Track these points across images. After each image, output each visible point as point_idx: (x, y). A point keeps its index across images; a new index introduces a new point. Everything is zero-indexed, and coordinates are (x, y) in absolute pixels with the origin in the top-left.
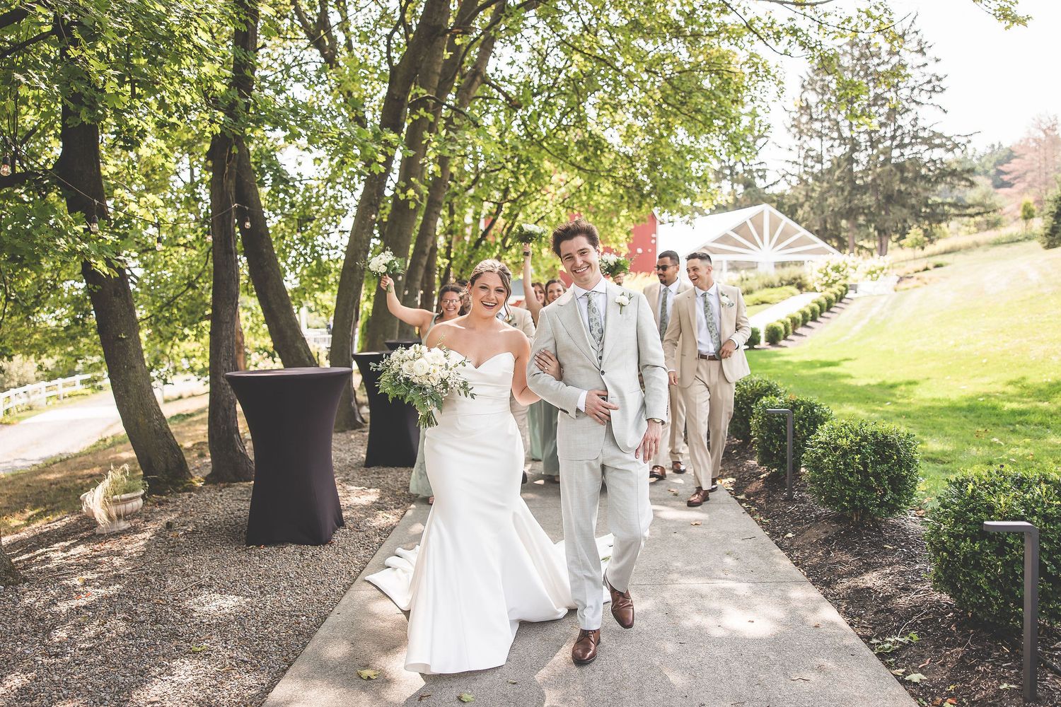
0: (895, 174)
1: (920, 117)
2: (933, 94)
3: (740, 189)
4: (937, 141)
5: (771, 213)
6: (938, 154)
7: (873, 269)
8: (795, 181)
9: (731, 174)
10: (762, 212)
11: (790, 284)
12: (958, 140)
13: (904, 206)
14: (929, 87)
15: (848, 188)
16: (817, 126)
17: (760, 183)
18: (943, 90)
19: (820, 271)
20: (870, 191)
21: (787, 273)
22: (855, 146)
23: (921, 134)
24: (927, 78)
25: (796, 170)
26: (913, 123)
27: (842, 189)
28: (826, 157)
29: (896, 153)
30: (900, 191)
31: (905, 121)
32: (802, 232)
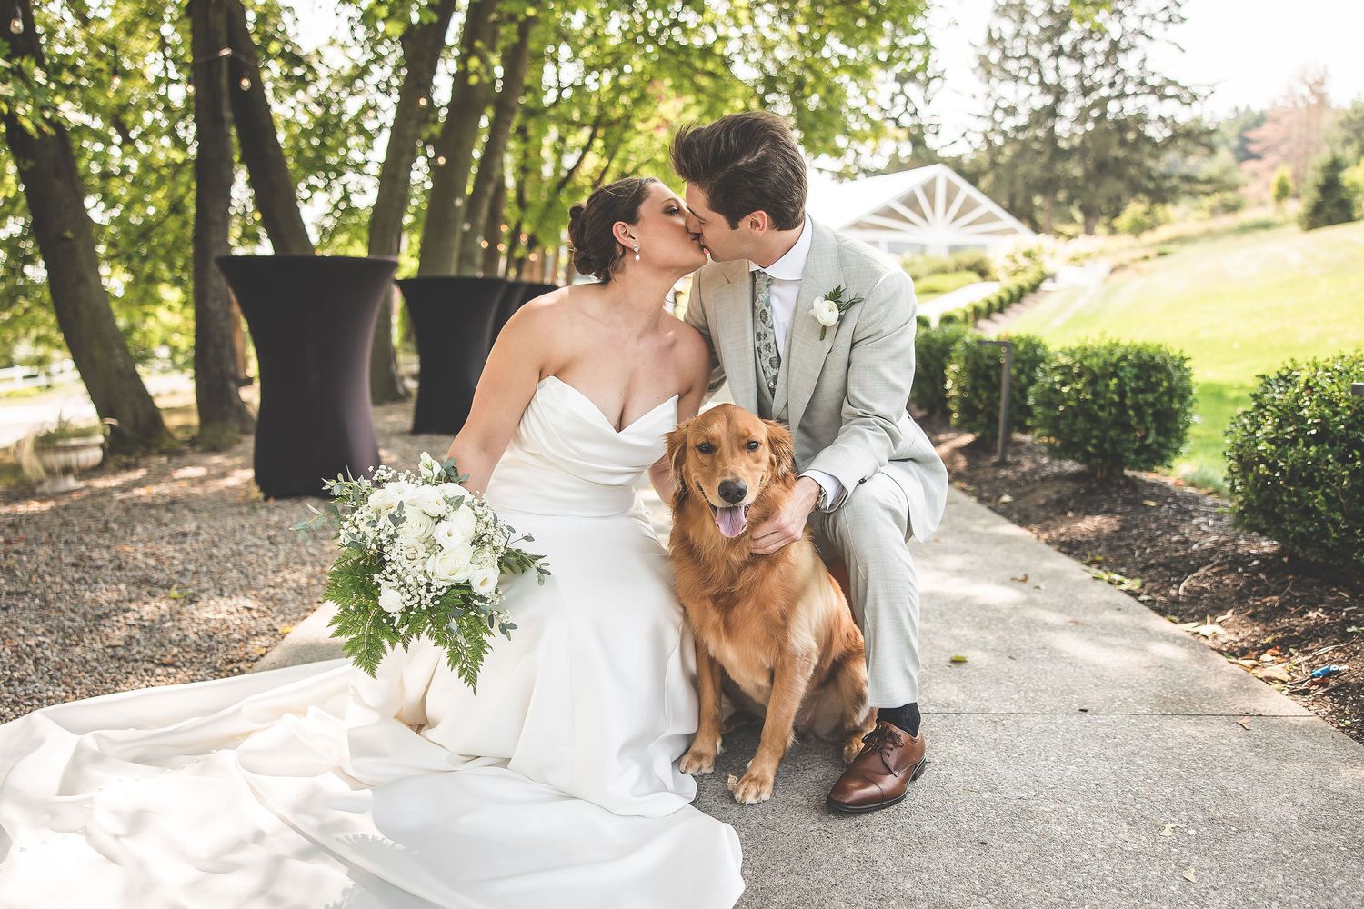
0: (1113, 135)
1: (1149, 57)
2: (1170, 26)
3: (907, 148)
4: (1170, 91)
5: (947, 177)
6: (1170, 108)
7: (1077, 255)
8: (978, 141)
10: (936, 175)
11: (969, 269)
13: (1120, 178)
14: (1164, 16)
15: (1047, 153)
16: (1011, 65)
17: (931, 142)
18: (1183, 20)
19: (1007, 257)
20: (1077, 157)
21: (967, 258)
23: (1149, 81)
24: (1163, 5)
25: (980, 126)
26: (1139, 65)
27: (1039, 153)
28: (1022, 109)
29: (1113, 107)
30: (1116, 159)
31: (1128, 62)
32: (987, 205)
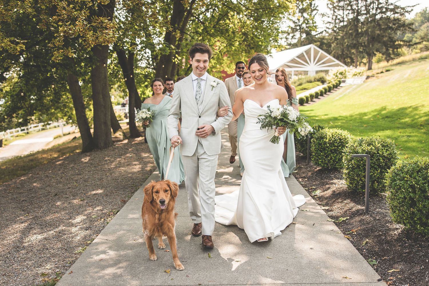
0: (376, 27)
3: (304, 36)
5: (314, 48)
6: (397, 16)
7: (356, 74)
8: (330, 31)
9: (300, 29)
10: (310, 48)
11: (318, 81)
12: (408, 9)
13: (379, 42)
15: (354, 34)
17: (313, 33)
19: (334, 75)
20: (364, 35)
22: (359, 13)
23: (390, 7)
25: (331, 26)
27: (352, 35)
28: (346, 19)
29: (378, 16)
30: (378, 35)
32: (329, 57)
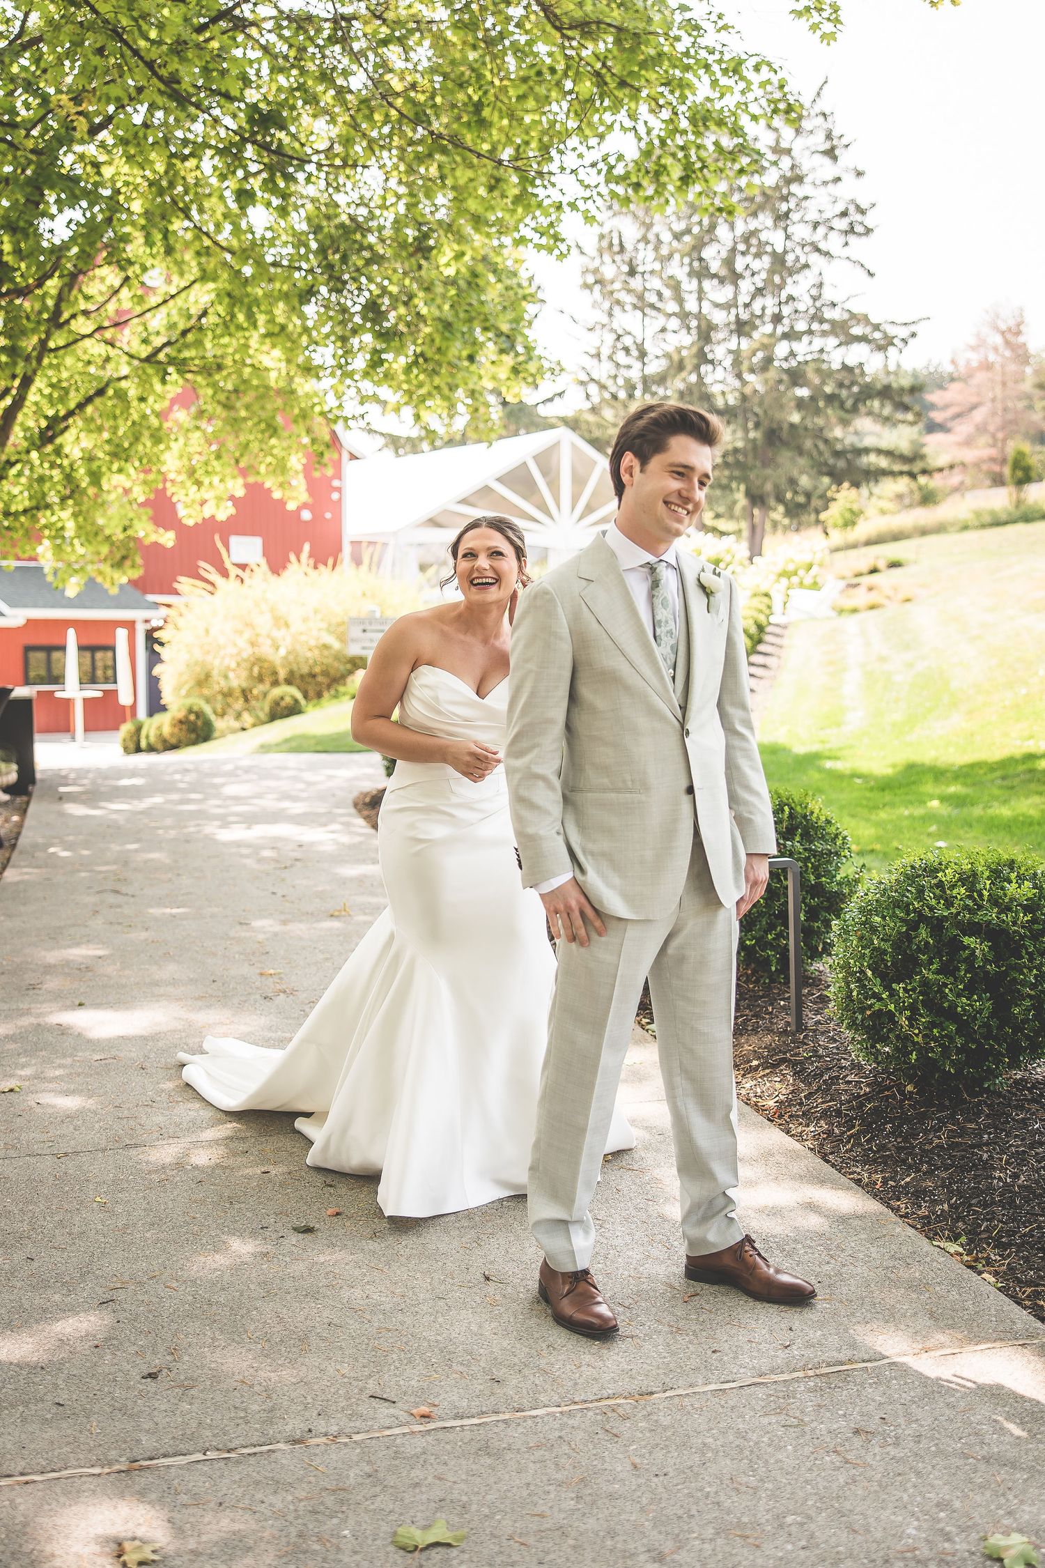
1: (826, 281)
2: (852, 239)
4: (857, 331)
6: (856, 354)
12: (891, 330)
13: (798, 451)
14: (843, 224)
16: (636, 286)
18: (869, 231)
22: (706, 333)
23: (828, 314)
24: (840, 208)
26: (814, 292)
28: (652, 350)
29: (782, 349)
30: (792, 426)
31: (800, 286)
